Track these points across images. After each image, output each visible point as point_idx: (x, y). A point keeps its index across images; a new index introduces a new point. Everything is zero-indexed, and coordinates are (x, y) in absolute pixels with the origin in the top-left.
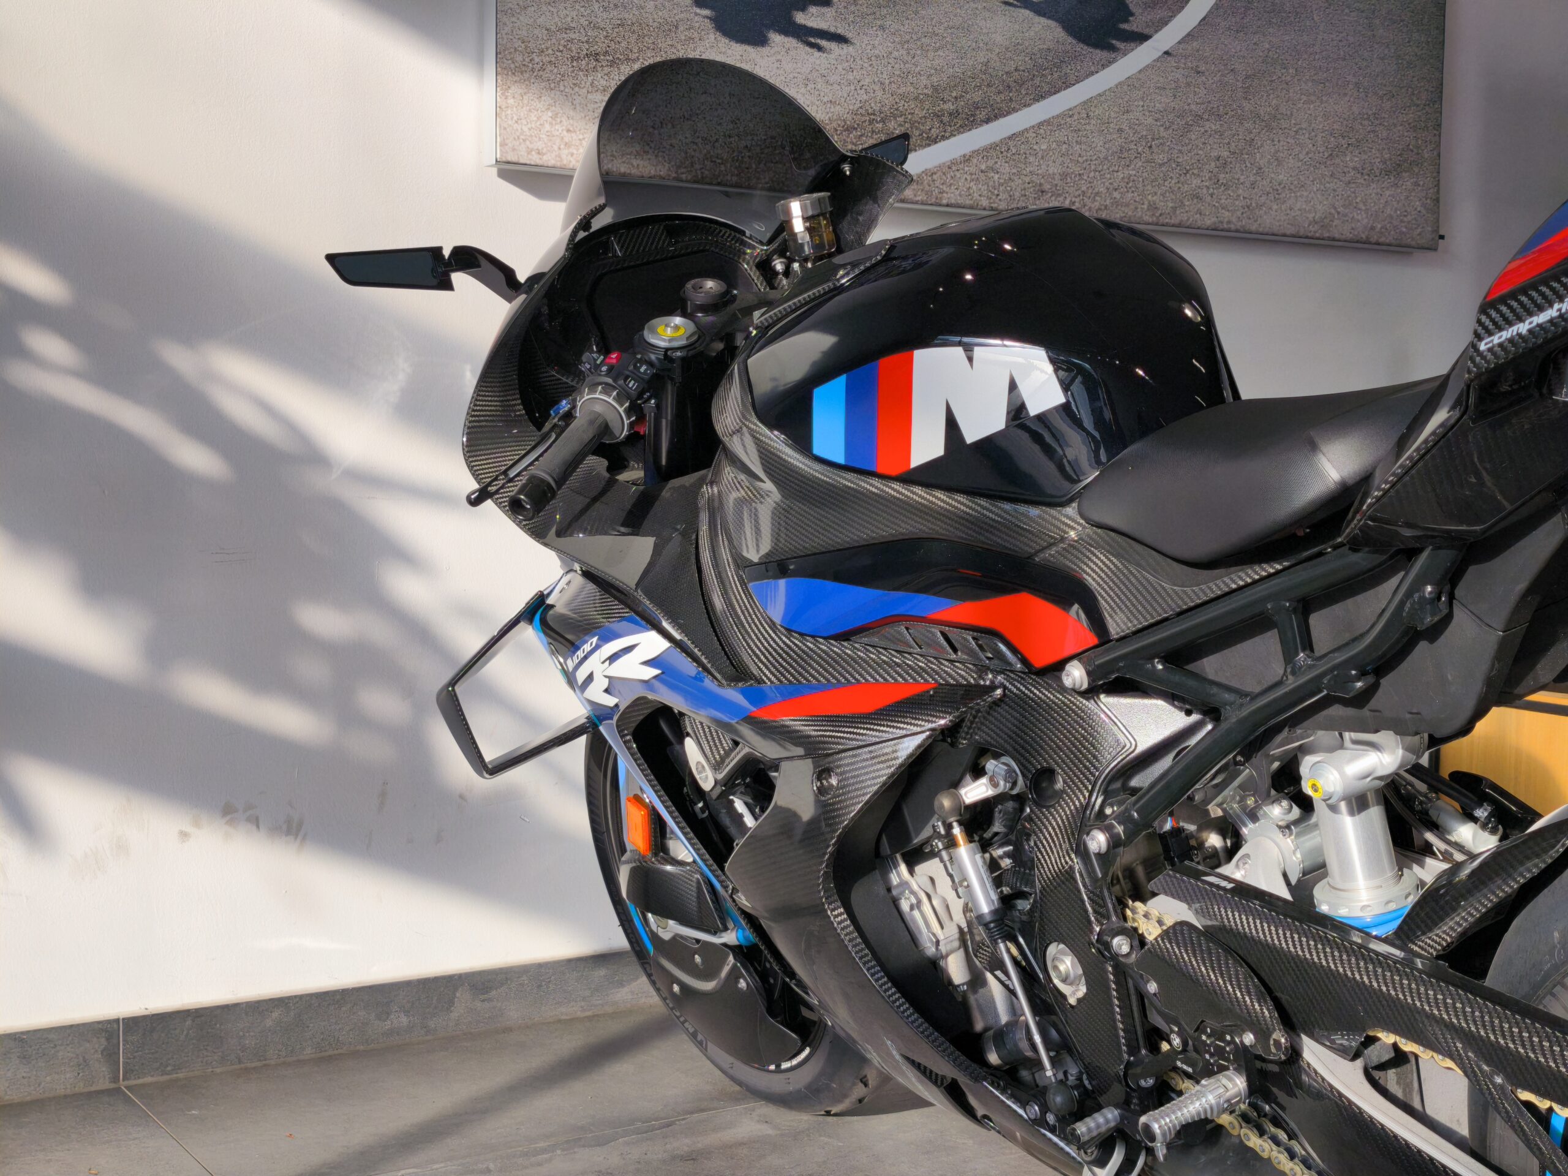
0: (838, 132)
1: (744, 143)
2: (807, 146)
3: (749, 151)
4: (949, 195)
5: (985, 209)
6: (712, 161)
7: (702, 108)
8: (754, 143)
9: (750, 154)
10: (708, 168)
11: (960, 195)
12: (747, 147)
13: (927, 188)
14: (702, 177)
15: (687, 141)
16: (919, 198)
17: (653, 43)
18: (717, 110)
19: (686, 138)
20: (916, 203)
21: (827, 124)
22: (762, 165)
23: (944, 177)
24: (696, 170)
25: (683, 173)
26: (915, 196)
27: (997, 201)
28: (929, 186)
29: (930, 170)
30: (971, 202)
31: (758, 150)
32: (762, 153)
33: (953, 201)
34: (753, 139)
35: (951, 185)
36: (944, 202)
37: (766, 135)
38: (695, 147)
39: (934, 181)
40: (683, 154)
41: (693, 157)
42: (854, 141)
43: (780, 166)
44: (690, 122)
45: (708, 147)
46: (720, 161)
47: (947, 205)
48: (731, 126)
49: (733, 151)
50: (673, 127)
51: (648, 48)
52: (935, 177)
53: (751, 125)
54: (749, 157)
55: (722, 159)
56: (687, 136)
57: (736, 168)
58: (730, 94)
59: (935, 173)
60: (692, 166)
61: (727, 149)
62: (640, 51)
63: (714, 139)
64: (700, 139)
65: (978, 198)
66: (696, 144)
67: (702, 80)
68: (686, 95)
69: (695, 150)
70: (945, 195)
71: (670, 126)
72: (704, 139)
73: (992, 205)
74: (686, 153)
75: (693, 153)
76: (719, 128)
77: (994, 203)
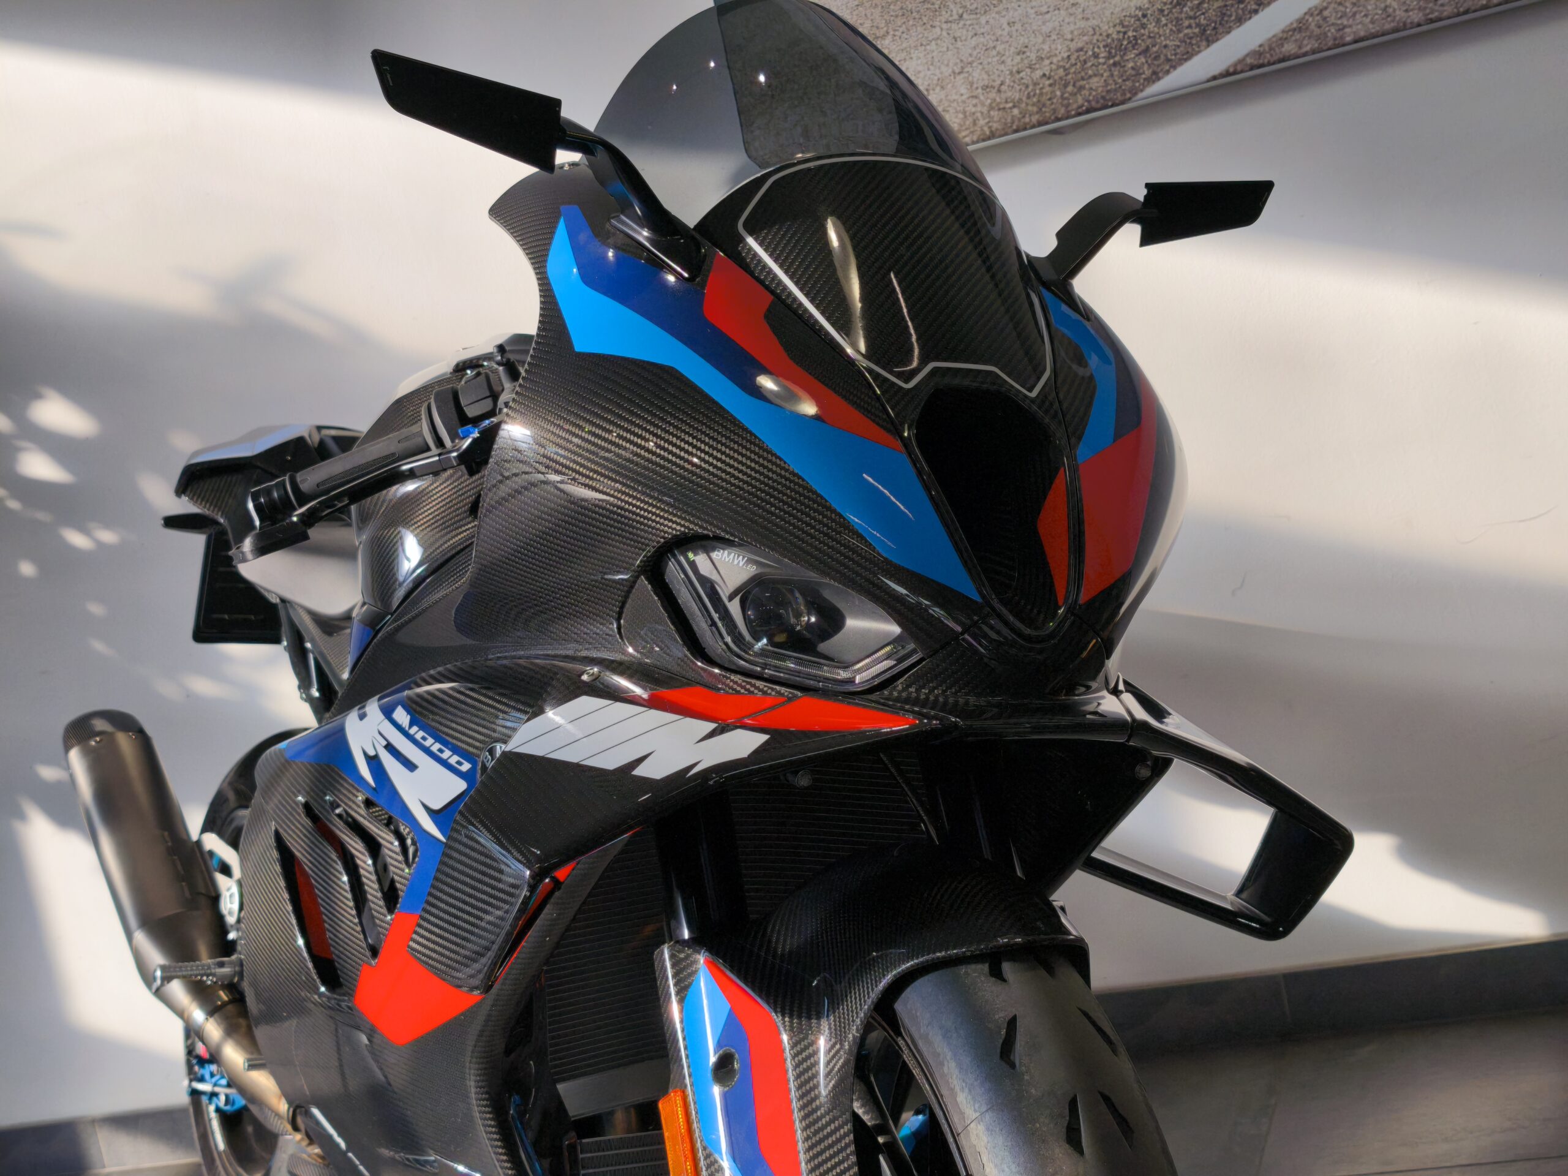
0: (1166, 13)
1: (1039, 73)
2: (1130, 42)
3: (1049, 78)
4: (1354, 29)
5: (1419, 25)
6: (999, 109)
7: (975, 53)
8: (1054, 67)
9: (1051, 81)
10: (995, 119)
11: (1372, 22)
12: (1044, 75)
13: (1317, 31)
14: (991, 132)
15: (964, 97)
16: (1308, 48)
17: (902, 8)
18: (994, 47)
19: (962, 95)
20: (1305, 54)
21: (1148, 9)
22: (1070, 88)
23: (1341, 8)
24: (981, 128)
25: (965, 137)
26: (1300, 47)
27: (1437, 8)
28: (1319, 27)
29: (1316, 7)
30: (1392, 25)
31: (1061, 72)
32: (1067, 75)
33: (1362, 34)
34: (1051, 63)
35: (1354, 14)
36: (1348, 39)
37: (1069, 50)
38: (975, 101)
39: (1325, 19)
40: (961, 116)
41: (974, 114)
42: (1191, 14)
43: (1095, 79)
44: (962, 76)
45: (993, 94)
46: (1010, 105)
47: (1356, 41)
48: (1018, 58)
49: (1027, 87)
50: (942, 88)
51: (897, 16)
52: (1326, 13)
53: (1046, 47)
54: (1050, 85)
55: (1013, 101)
56: (963, 91)
57: (1033, 105)
58: (1009, 24)
59: (1326, 8)
60: (975, 123)
61: (1018, 88)
62: (887, 23)
63: (998, 82)
64: (980, 90)
65: (1404, 14)
66: (976, 97)
67: (968, 22)
68: (951, 47)
69: (975, 106)
70: (1347, 30)
71: (938, 89)
72: (985, 88)
73: (1431, 16)
74: (964, 112)
75: (973, 110)
76: (1002, 67)
77: (1432, 12)
